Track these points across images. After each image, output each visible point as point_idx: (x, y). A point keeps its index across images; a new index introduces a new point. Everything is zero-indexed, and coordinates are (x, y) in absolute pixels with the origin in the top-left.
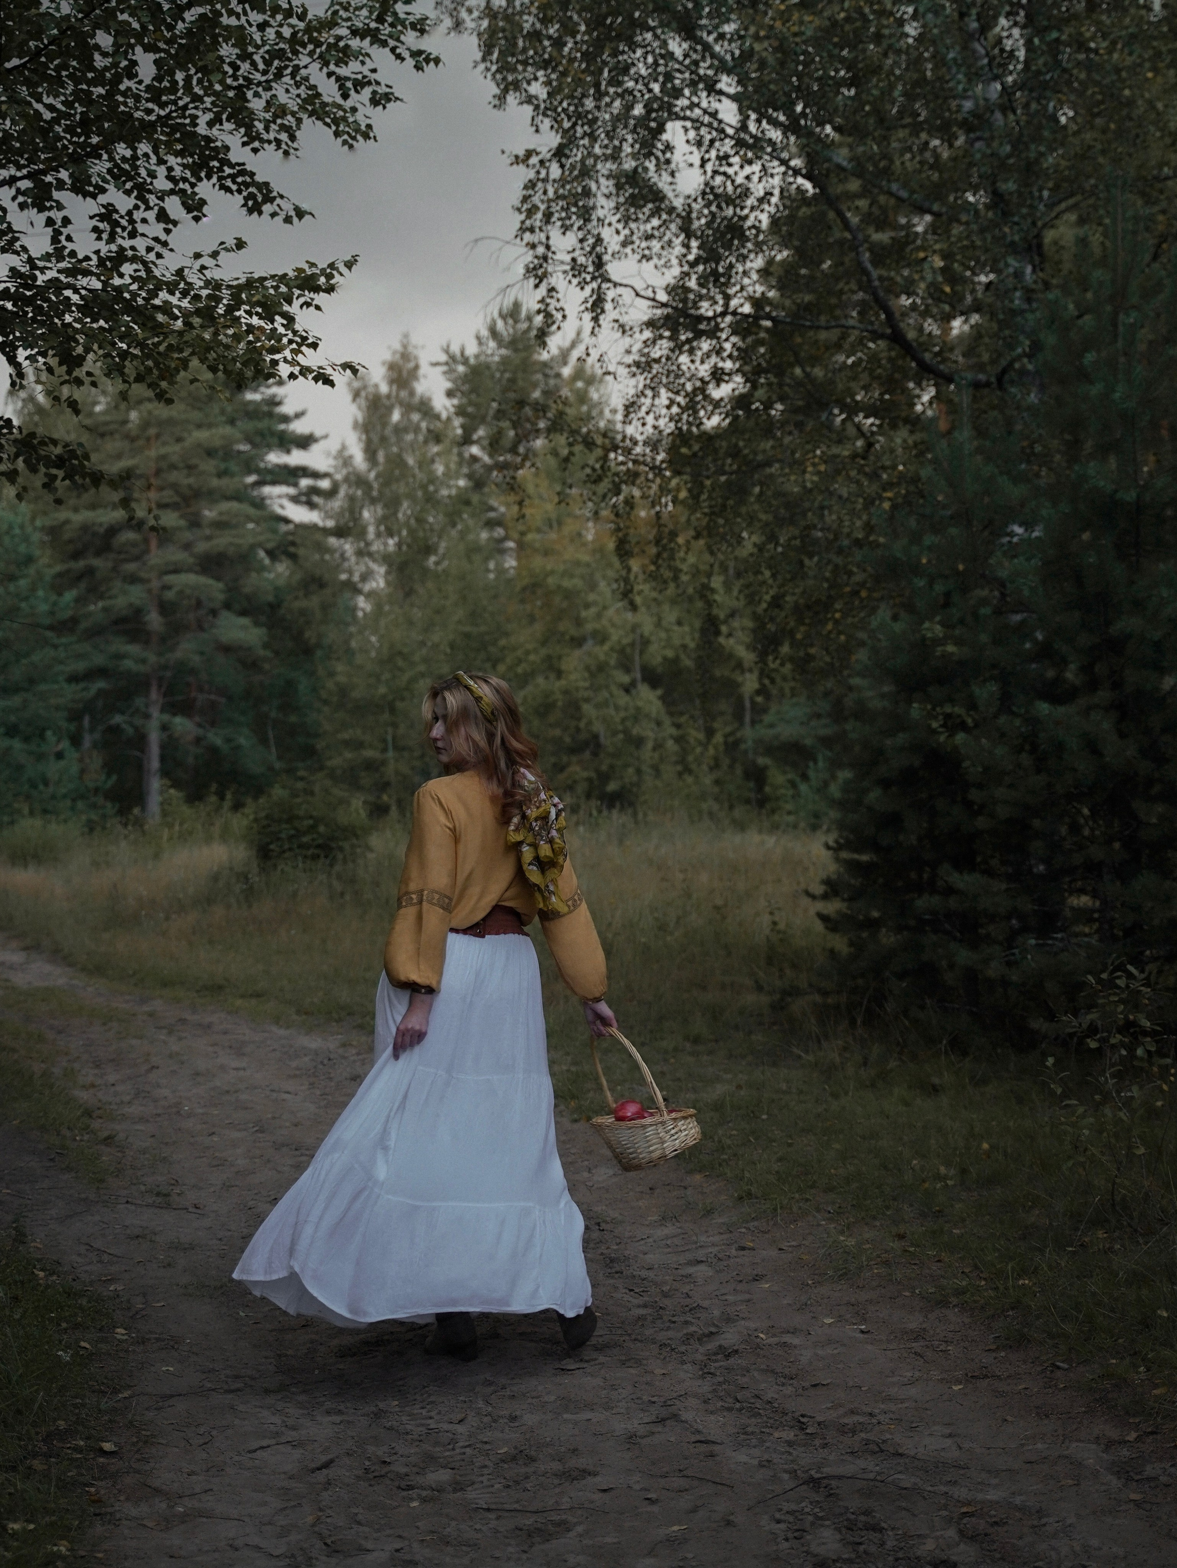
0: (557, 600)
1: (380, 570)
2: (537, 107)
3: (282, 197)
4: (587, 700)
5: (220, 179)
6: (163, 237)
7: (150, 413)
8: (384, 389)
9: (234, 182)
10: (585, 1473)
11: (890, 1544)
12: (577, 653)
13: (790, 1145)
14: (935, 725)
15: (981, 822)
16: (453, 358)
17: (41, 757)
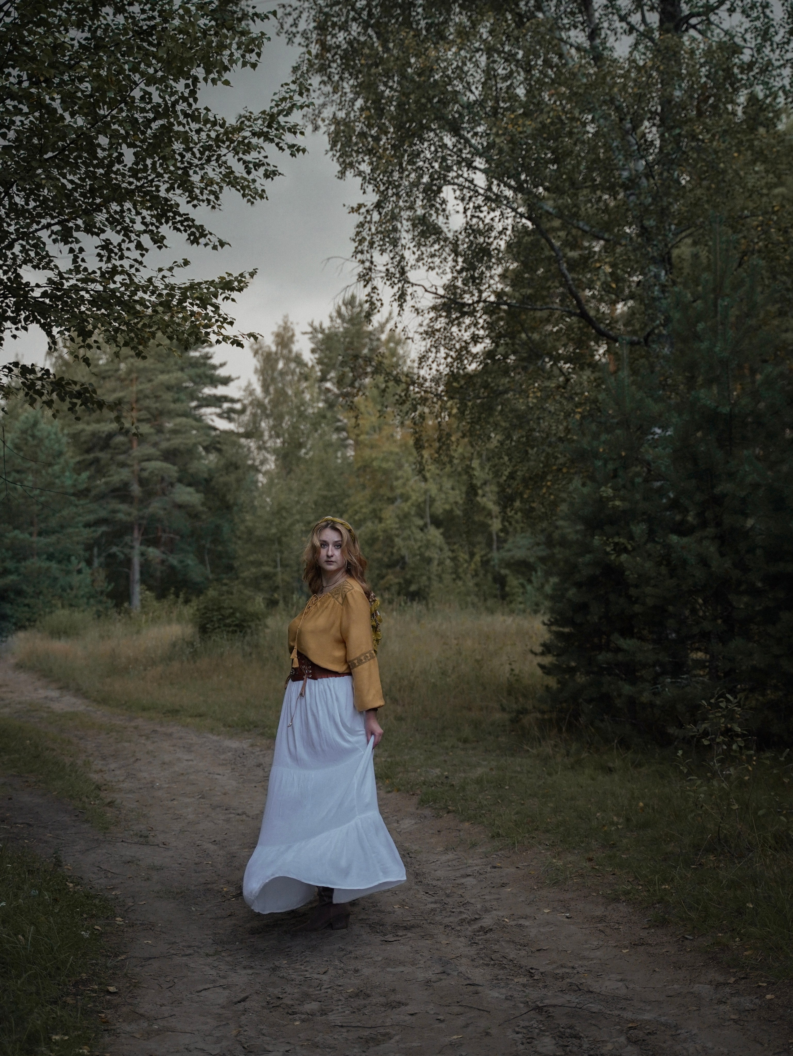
0: (379, 475)
1: (272, 458)
2: (364, 178)
3: (211, 234)
4: (397, 536)
5: (173, 223)
6: (140, 258)
7: (132, 364)
8: (274, 348)
9: (182, 225)
10: (400, 1004)
11: (585, 1046)
12: (391, 507)
13: (523, 804)
14: (608, 549)
15: (637, 608)
16: (315, 329)
17: (68, 572)
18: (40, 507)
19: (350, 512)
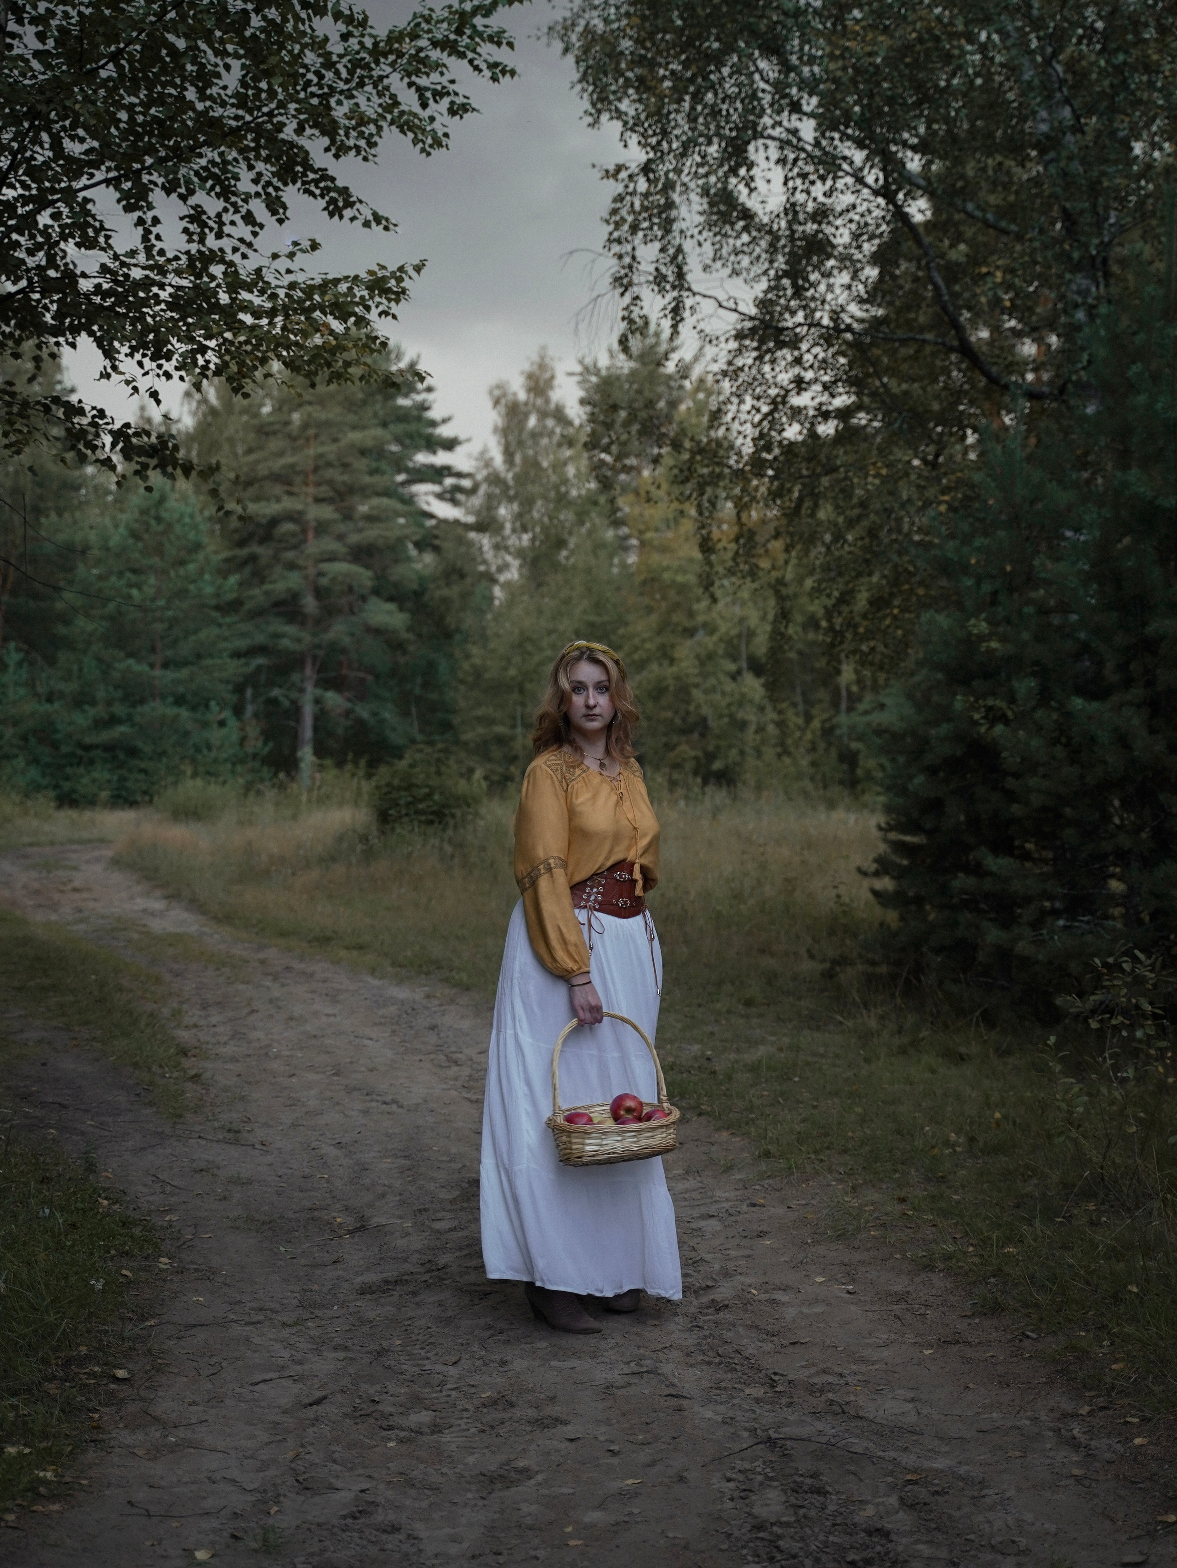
0: (672, 593)
1: (515, 563)
2: (625, 123)
3: (361, 202)
4: (697, 686)
5: (304, 183)
6: (249, 238)
7: (310, 415)
8: (522, 396)
9: (317, 187)
10: (558, 1421)
11: (831, 1508)
12: (689, 643)
13: (815, 1107)
14: (977, 716)
15: (1016, 809)
16: (586, 369)
17: (205, 725)
18: (166, 625)
19: (626, 648)
